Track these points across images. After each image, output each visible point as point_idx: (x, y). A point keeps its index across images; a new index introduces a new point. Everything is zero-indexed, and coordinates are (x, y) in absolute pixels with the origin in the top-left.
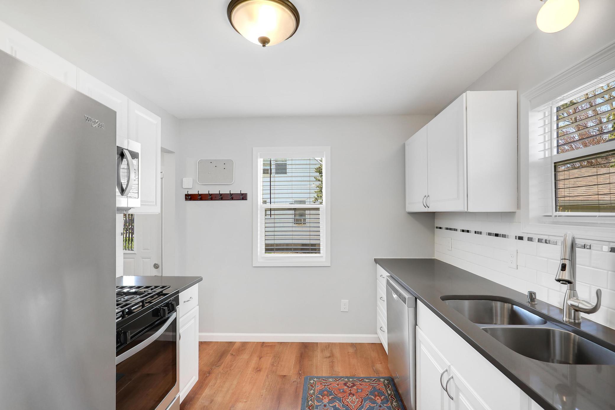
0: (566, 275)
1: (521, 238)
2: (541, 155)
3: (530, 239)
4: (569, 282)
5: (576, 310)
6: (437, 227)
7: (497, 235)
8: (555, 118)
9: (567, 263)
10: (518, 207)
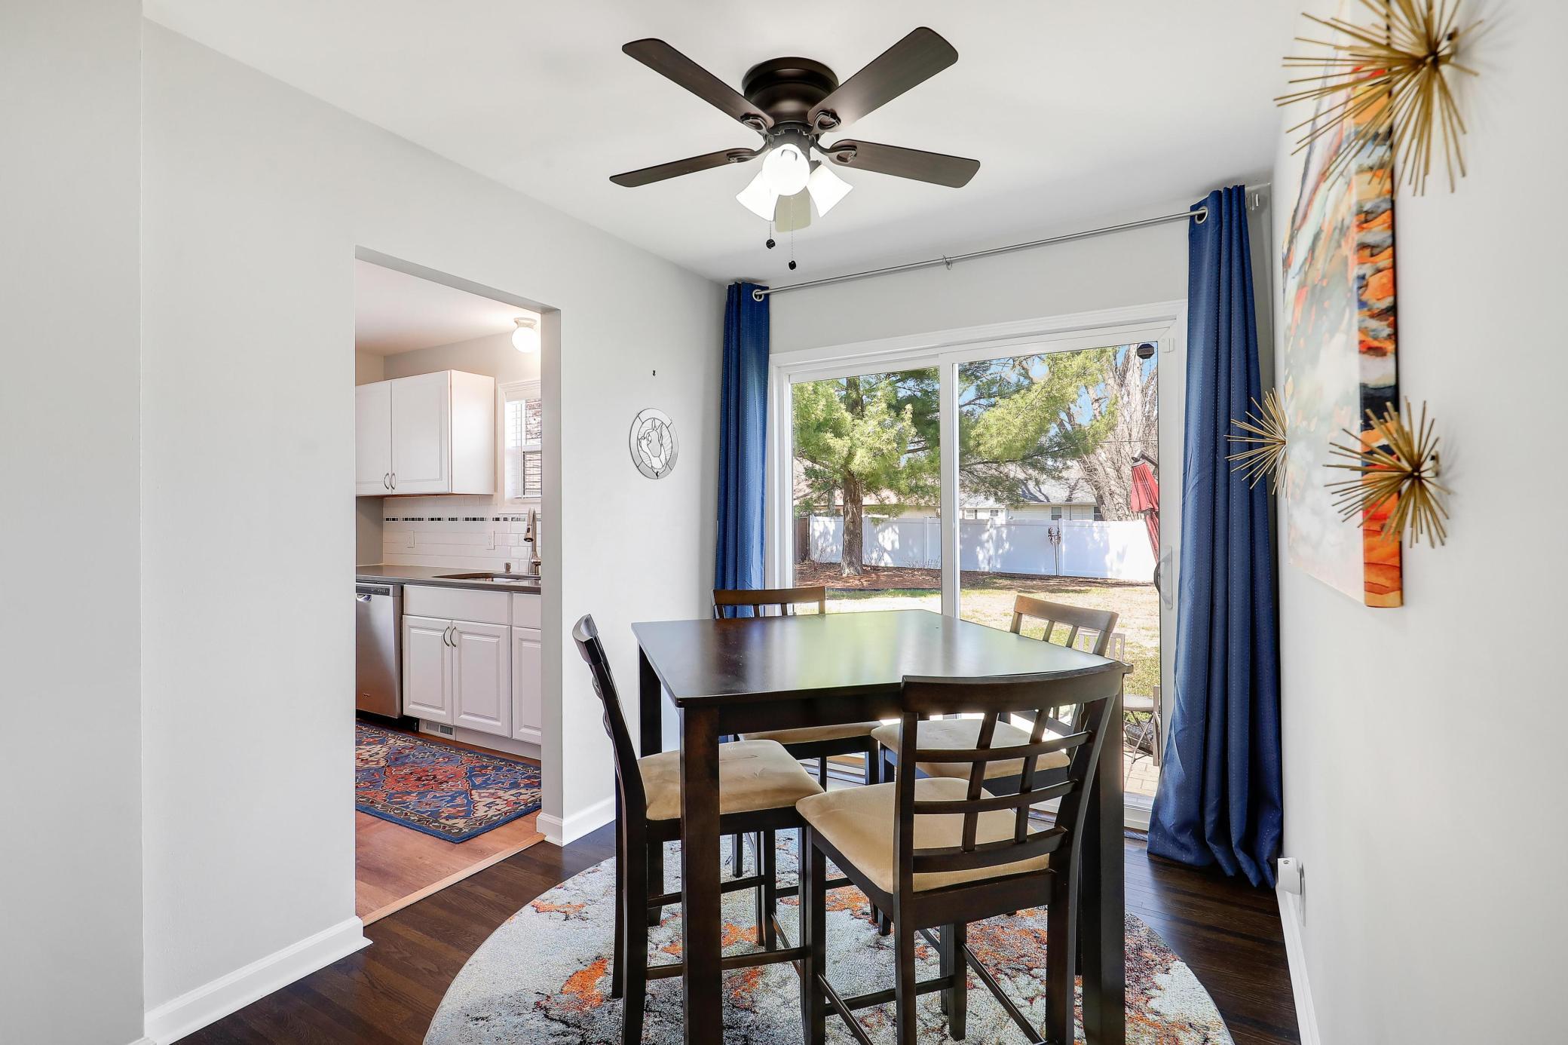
0: (530, 535)
1: (497, 519)
2: (514, 444)
3: (505, 519)
4: (532, 540)
5: (537, 565)
6: (387, 519)
7: (474, 519)
8: (524, 422)
9: (530, 527)
10: (496, 489)
